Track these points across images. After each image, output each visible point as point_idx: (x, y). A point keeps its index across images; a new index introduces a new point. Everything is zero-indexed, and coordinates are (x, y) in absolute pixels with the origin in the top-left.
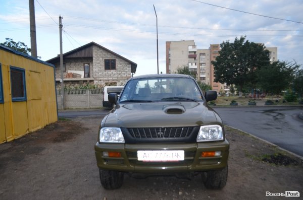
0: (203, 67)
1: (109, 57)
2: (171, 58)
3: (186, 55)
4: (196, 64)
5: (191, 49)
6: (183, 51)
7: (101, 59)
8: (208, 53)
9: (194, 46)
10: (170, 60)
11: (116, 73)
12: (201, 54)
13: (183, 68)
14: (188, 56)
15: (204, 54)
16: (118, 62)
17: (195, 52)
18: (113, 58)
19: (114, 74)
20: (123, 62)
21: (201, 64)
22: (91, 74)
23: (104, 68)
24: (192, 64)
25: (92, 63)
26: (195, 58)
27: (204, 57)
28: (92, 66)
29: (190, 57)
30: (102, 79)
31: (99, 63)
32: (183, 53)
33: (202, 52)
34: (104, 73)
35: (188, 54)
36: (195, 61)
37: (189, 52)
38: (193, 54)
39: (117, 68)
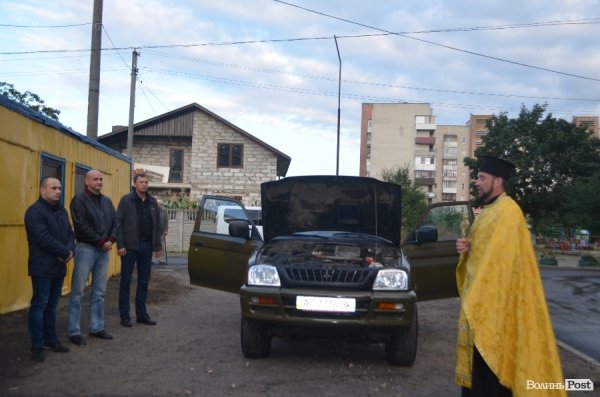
0: (451, 168)
1: (230, 139)
2: (372, 143)
3: (410, 137)
4: (432, 162)
5: (421, 123)
6: (402, 129)
7: (210, 142)
8: (464, 134)
9: (430, 118)
10: (369, 147)
11: (241, 175)
12: (446, 136)
13: (395, 172)
14: (414, 142)
15: (454, 137)
16: (248, 151)
17: (432, 132)
18: (239, 140)
19: (238, 179)
20: (260, 152)
21: (445, 161)
22: (185, 175)
23: (215, 163)
24: (423, 161)
25: (189, 151)
26: (431, 146)
27: (454, 144)
28: (190, 156)
29: (419, 142)
30: (209, 187)
31: (204, 151)
32: (402, 134)
33: (450, 132)
34: (216, 174)
35: (415, 135)
36: (432, 153)
37: (418, 130)
38: (427, 135)
39: (245, 163)
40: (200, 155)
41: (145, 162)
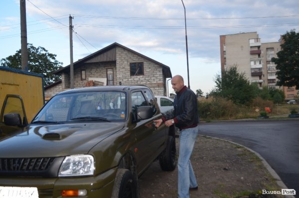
0: (271, 65)
2: (227, 56)
3: (247, 51)
4: (260, 63)
5: (253, 43)
6: (242, 47)
7: (126, 62)
8: (277, 47)
9: (257, 39)
10: (225, 58)
11: (143, 79)
12: (267, 49)
14: (249, 53)
15: (272, 49)
16: (146, 65)
17: (259, 47)
18: (141, 60)
19: (142, 81)
20: (152, 66)
21: (268, 62)
22: (115, 82)
23: (129, 74)
24: (255, 63)
26: (259, 55)
27: (272, 52)
28: (116, 72)
29: (252, 53)
32: (242, 49)
33: (269, 46)
34: (130, 80)
35: (250, 49)
36: (260, 59)
37: (251, 47)
38: (256, 49)
39: (145, 72)
40: (121, 70)
41: (94, 77)
